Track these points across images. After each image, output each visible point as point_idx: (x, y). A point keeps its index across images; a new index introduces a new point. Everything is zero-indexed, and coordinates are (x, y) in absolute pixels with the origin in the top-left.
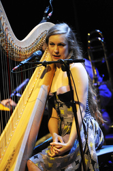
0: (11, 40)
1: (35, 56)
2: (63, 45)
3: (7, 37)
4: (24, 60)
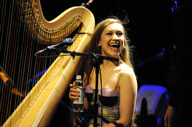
1: (65, 44)
3: (34, 15)
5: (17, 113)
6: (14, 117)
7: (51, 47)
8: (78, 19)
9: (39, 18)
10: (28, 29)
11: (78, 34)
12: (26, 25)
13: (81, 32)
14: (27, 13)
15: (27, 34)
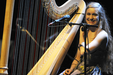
0: (52, 5)
1: (65, 18)
2: (96, 15)
3: (50, 3)
4: (57, 19)
5: (41, 61)
6: (40, 63)
7: (57, 20)
8: (76, 5)
9: (53, 4)
10: (47, 11)
11: (76, 14)
12: (46, 8)
13: (78, 13)
14: (46, 2)
15: (46, 14)
